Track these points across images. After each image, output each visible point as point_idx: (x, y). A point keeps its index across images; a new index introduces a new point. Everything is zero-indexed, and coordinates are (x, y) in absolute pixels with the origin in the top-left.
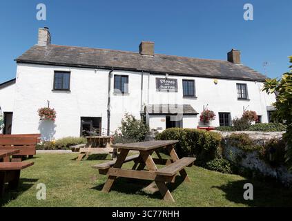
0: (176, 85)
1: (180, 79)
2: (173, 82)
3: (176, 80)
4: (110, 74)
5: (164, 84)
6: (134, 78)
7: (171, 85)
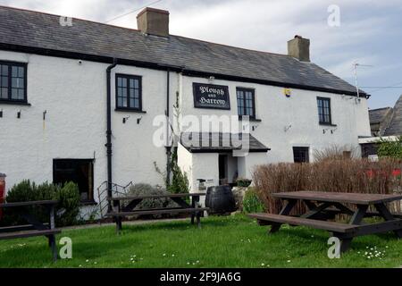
0: (226, 97)
1: (232, 86)
2: (222, 92)
4: (109, 72)
5: (206, 95)
6: (152, 81)
7: (219, 97)
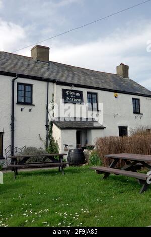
0: (81, 98)
1: (85, 91)
2: (79, 95)
3: (81, 92)
4: (13, 81)
5: (70, 96)
7: (77, 97)
